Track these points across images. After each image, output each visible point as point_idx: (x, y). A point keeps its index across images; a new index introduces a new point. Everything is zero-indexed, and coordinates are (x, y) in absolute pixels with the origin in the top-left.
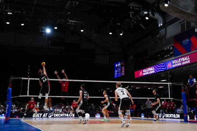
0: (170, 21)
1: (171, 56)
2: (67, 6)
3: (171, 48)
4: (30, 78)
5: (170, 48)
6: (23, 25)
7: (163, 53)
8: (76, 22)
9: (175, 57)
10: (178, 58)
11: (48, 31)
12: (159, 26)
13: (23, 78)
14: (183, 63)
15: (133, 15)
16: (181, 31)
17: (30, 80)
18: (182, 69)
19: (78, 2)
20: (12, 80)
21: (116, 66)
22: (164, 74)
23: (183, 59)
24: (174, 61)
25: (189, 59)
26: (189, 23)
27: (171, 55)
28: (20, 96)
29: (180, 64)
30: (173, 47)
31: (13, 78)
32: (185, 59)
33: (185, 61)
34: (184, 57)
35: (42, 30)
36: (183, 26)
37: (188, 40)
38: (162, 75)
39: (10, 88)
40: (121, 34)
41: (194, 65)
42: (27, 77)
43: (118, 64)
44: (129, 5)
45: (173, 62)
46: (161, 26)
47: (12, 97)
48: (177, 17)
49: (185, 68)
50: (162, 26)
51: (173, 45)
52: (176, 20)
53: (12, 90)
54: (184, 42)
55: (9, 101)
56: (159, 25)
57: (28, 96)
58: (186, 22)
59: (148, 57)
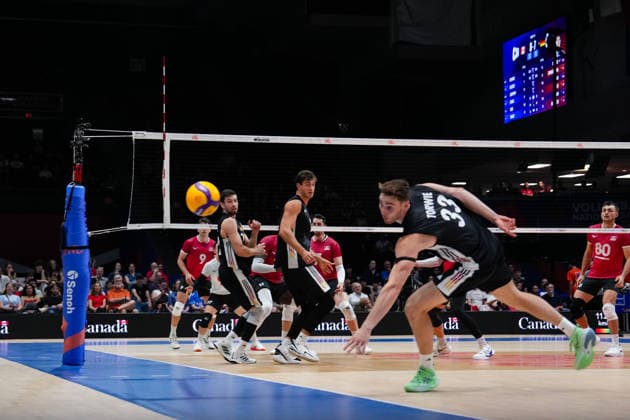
4: (169, 130)
13: (137, 135)
17: (173, 143)
20: (85, 142)
21: (516, 53)
28: (130, 227)
31: (87, 133)
39: (77, 183)
42: (158, 129)
43: (523, 43)
47: (89, 233)
53: (87, 198)
55: (78, 252)
57: (167, 224)
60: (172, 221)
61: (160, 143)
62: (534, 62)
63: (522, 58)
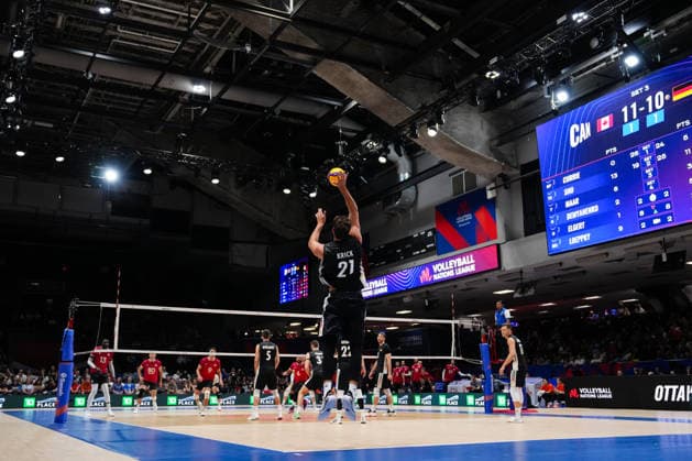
0: (430, 169)
1: (430, 252)
2: (170, 116)
3: (430, 234)
4: (121, 303)
5: (427, 232)
6: (60, 159)
7: (409, 246)
8: (202, 158)
9: (439, 254)
10: (447, 259)
11: (111, 175)
12: (402, 179)
13: (103, 305)
14: (460, 272)
15: (347, 150)
16: (454, 195)
17: (121, 309)
18: (455, 286)
19: (205, 110)
20: (76, 308)
21: (286, 272)
22: (412, 296)
23: (459, 262)
24: (437, 266)
25: (472, 261)
26: (471, 177)
27: (428, 250)
29: (451, 274)
30: (434, 230)
31: (77, 304)
32: (465, 262)
33: (464, 266)
34: (461, 256)
35: (97, 172)
36: (457, 182)
37: (469, 217)
38: (406, 300)
39: (70, 328)
40: (313, 195)
41: (486, 275)
42: (114, 302)
43: (289, 267)
44: (335, 124)
45: (435, 268)
46: (405, 181)
47: (74, 354)
48: (446, 160)
49: (462, 284)
50: (409, 179)
51: (435, 226)
52: (443, 166)
53: (75, 336)
54: (460, 220)
55: (67, 363)
56: (402, 175)
57: (116, 350)
58: (466, 173)
59: (371, 254)
60: (119, 348)
61: (115, 309)
62: (294, 276)
63: (289, 274)
